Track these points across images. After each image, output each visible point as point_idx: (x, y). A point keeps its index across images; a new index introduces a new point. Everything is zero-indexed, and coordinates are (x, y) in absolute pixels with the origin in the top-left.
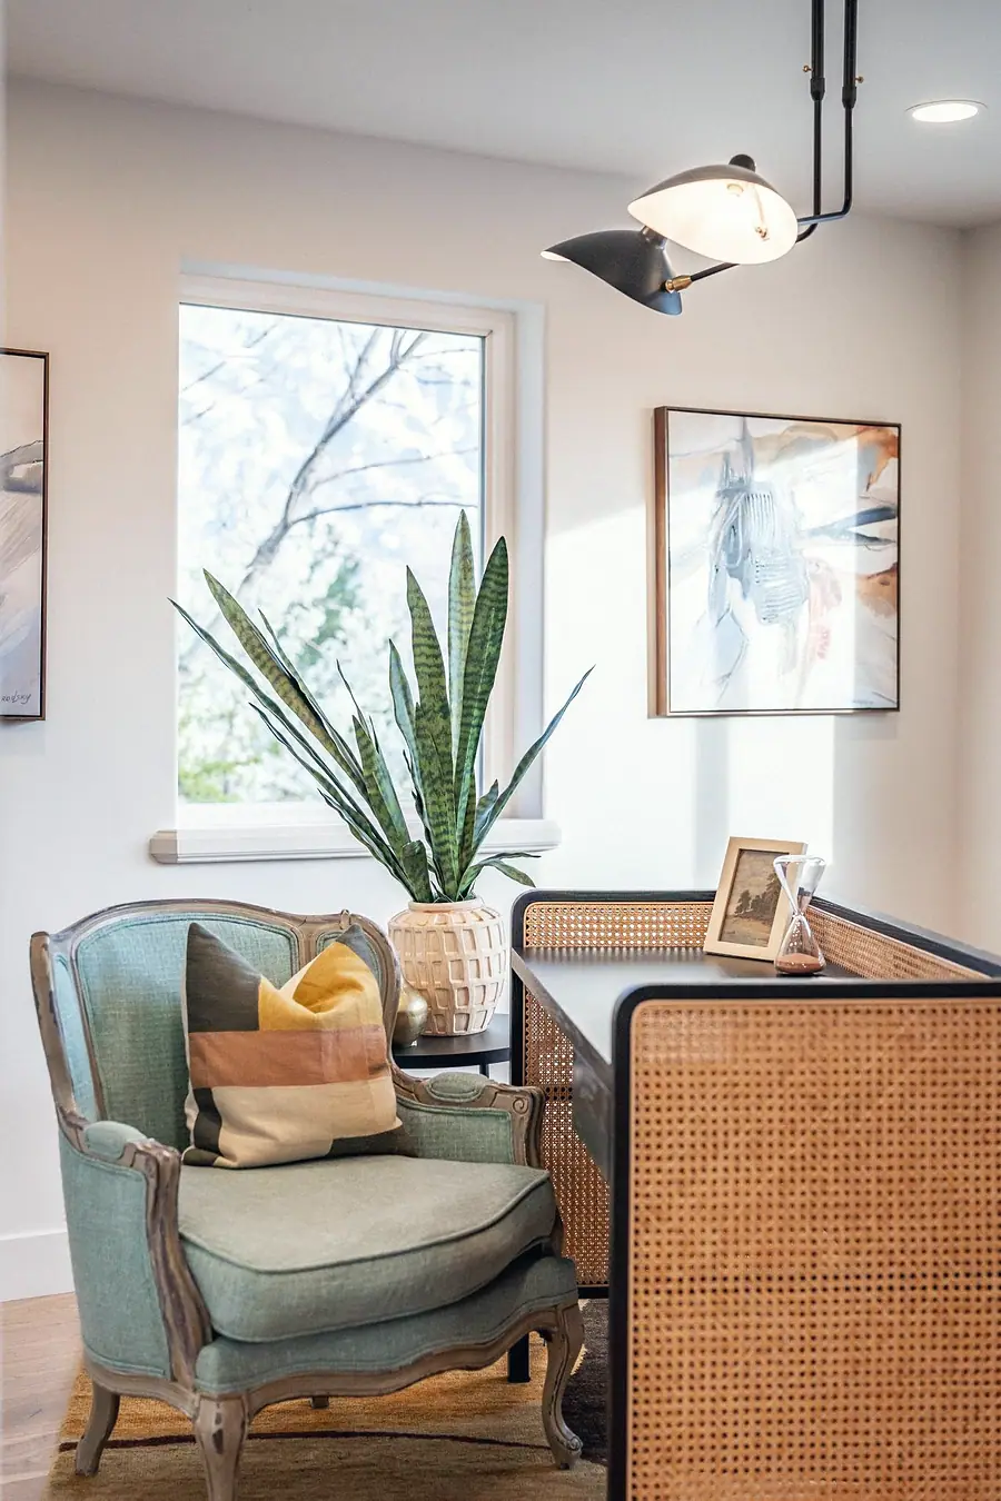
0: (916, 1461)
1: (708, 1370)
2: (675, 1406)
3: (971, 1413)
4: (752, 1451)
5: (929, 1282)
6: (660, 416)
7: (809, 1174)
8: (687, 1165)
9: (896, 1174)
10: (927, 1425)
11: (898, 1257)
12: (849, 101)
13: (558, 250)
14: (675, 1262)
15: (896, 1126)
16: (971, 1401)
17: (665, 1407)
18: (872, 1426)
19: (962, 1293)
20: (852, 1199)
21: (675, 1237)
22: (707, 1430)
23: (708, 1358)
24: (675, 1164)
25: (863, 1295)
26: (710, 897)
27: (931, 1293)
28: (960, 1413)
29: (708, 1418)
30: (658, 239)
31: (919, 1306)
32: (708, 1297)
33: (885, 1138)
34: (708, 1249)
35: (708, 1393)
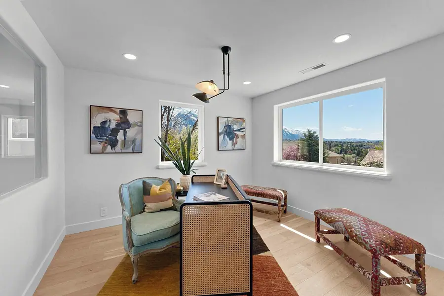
0: (229, 277)
1: (195, 264)
2: (190, 269)
3: (237, 269)
4: (202, 276)
5: (231, 249)
6: (218, 118)
7: (211, 232)
8: (192, 231)
9: (225, 232)
10: (230, 271)
11: (226, 245)
12: (229, 75)
13: (194, 95)
14: (190, 247)
15: (225, 224)
16: (237, 267)
17: (188, 270)
18: (222, 271)
19: (236, 250)
20: (218, 236)
21: (190, 243)
22: (195, 273)
23: (195, 262)
24: (190, 231)
25: (220, 251)
26: (214, 175)
27: (231, 251)
28: (236, 269)
29: (195, 271)
30: (205, 94)
31: (229, 252)
32: (195, 252)
33: (224, 226)
34: (195, 245)
35: (195, 267)
